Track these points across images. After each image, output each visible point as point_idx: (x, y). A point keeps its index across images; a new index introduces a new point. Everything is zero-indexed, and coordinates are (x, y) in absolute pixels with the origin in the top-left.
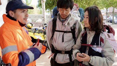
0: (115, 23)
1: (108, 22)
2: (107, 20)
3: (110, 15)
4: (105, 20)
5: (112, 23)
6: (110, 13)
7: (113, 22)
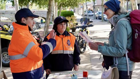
0: (105, 20)
1: (96, 18)
2: (94, 15)
3: (99, 9)
4: (92, 16)
5: (101, 21)
6: (98, 6)
7: (102, 18)
